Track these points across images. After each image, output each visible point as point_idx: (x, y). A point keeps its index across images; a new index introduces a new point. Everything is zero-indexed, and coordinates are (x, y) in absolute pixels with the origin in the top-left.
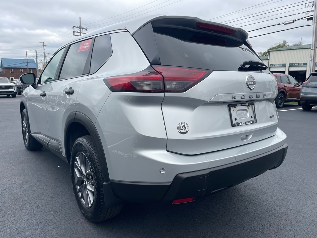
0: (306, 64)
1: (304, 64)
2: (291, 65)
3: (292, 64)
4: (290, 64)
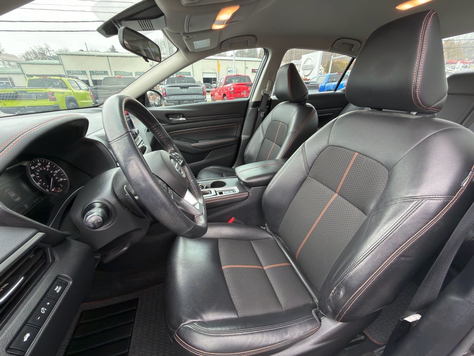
0: (107, 72)
1: (104, 72)
2: (92, 73)
3: (92, 71)
4: (90, 72)
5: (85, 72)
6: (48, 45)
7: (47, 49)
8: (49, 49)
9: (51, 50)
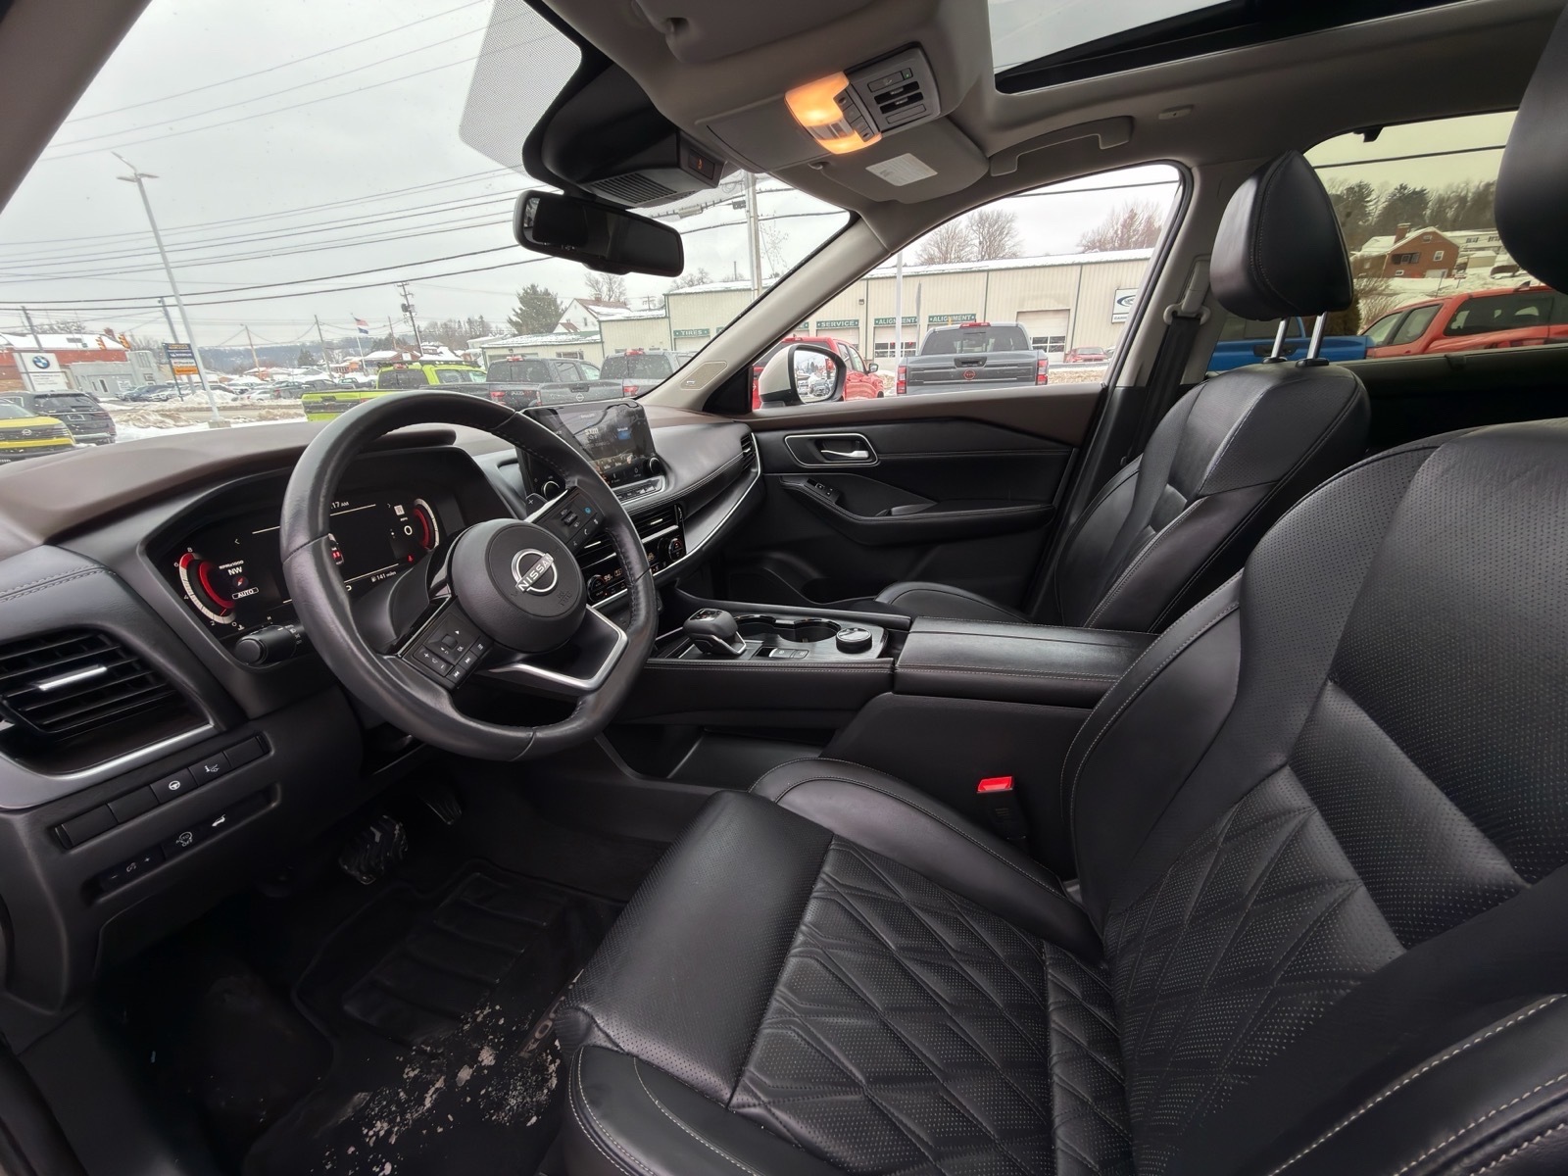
5: (708, 330)
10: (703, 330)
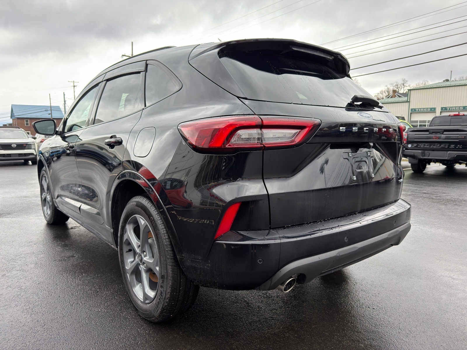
1: (464, 107)
2: (444, 110)
3: (446, 108)
4: (442, 108)
5: (435, 109)
6: (406, 79)
7: (403, 85)
8: (405, 85)
9: (407, 86)
10: (431, 109)
